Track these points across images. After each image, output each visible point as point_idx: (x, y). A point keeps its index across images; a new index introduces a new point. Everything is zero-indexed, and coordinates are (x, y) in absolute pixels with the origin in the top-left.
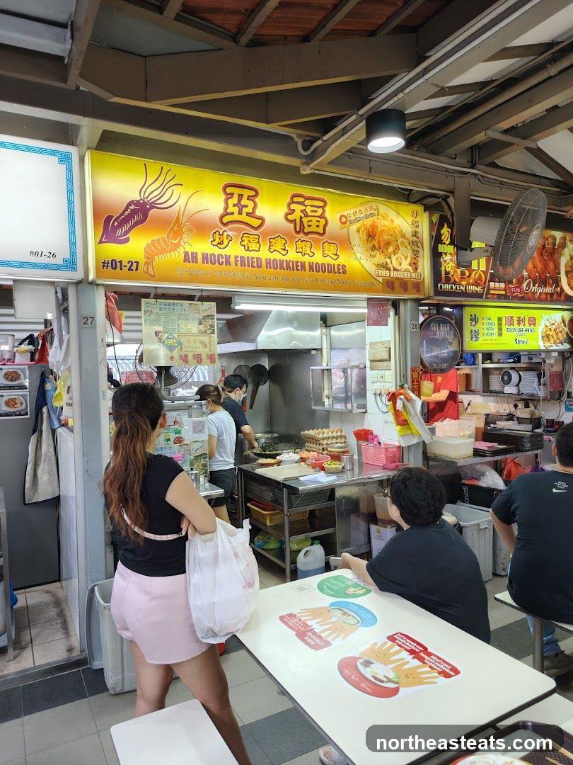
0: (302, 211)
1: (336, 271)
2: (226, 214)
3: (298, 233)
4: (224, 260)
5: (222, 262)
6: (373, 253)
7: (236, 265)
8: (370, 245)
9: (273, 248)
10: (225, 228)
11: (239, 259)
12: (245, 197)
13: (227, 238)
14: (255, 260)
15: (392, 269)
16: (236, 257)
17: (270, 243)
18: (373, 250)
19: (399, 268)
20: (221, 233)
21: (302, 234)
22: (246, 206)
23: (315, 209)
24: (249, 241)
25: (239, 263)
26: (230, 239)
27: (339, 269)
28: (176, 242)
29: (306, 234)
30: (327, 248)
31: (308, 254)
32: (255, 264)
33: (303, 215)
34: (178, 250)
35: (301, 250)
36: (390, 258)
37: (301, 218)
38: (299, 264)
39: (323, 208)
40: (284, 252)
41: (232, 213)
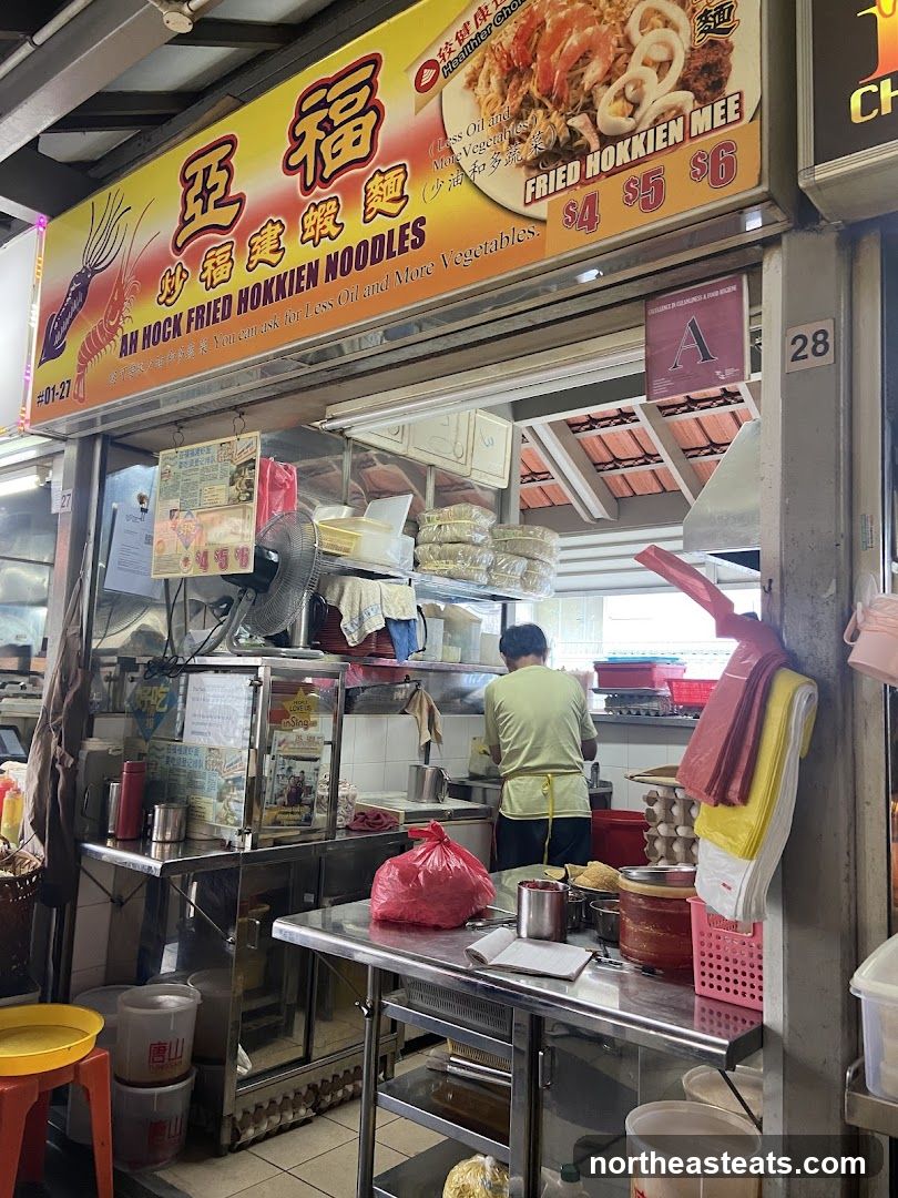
0: (320, 127)
1: (396, 248)
2: (184, 223)
3: (307, 189)
4: (171, 329)
5: (169, 332)
6: (521, 128)
7: (188, 331)
8: (512, 103)
9: (255, 258)
10: (179, 259)
11: (194, 315)
12: (214, 168)
13: (181, 277)
14: (220, 305)
15: (595, 145)
16: (191, 311)
17: (251, 247)
18: (519, 117)
19: (628, 124)
20: (173, 272)
21: (318, 189)
22: (215, 187)
23: (349, 99)
24: (215, 265)
25: (193, 324)
26: (184, 275)
27: (403, 237)
28: (112, 323)
29: (326, 182)
30: (376, 192)
31: (328, 235)
32: (219, 315)
33: (322, 135)
34: (115, 338)
35: (312, 233)
36: (589, 107)
37: (319, 143)
38: (305, 273)
39: (371, 83)
40: (274, 258)
41: (193, 218)
